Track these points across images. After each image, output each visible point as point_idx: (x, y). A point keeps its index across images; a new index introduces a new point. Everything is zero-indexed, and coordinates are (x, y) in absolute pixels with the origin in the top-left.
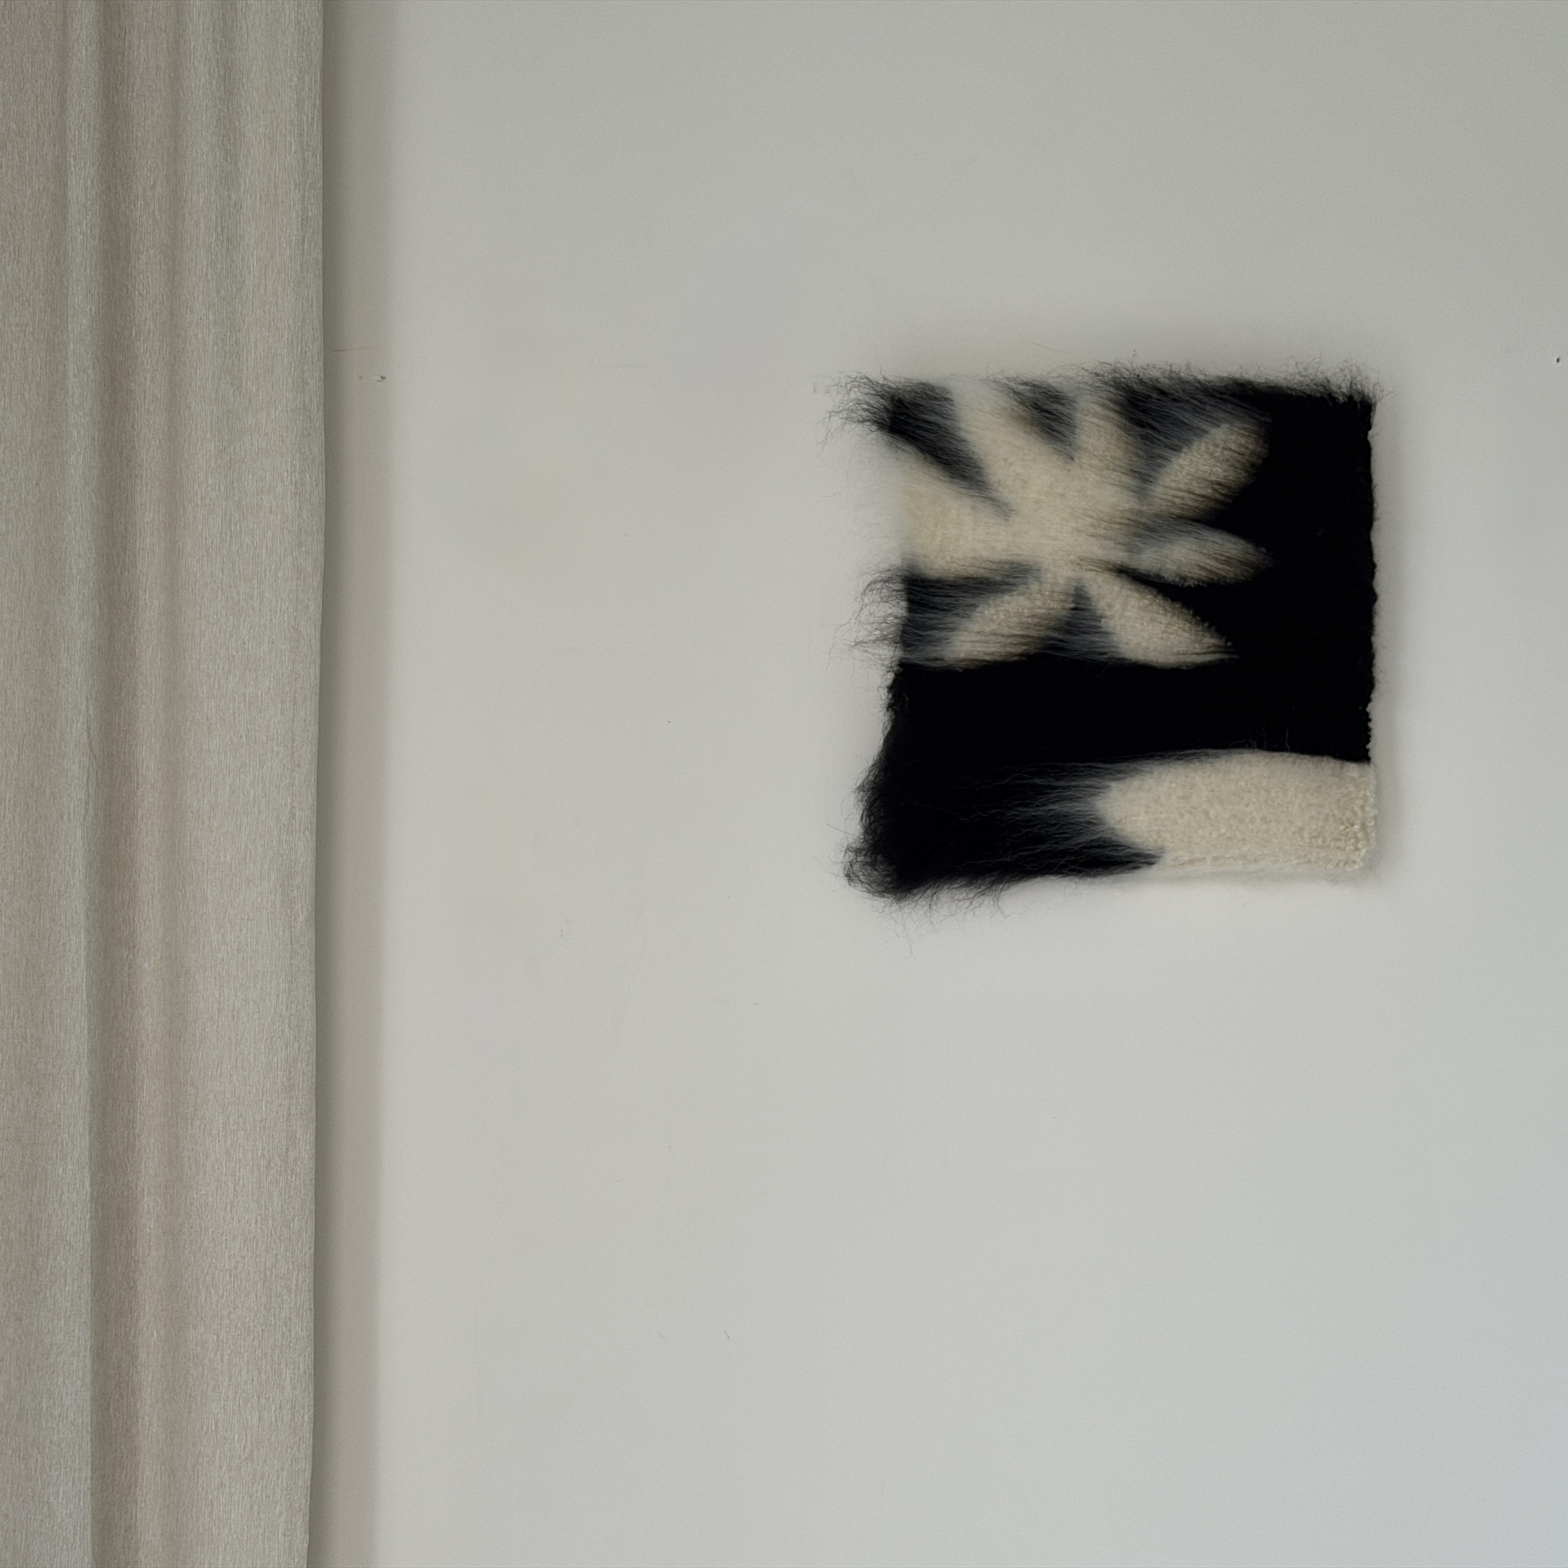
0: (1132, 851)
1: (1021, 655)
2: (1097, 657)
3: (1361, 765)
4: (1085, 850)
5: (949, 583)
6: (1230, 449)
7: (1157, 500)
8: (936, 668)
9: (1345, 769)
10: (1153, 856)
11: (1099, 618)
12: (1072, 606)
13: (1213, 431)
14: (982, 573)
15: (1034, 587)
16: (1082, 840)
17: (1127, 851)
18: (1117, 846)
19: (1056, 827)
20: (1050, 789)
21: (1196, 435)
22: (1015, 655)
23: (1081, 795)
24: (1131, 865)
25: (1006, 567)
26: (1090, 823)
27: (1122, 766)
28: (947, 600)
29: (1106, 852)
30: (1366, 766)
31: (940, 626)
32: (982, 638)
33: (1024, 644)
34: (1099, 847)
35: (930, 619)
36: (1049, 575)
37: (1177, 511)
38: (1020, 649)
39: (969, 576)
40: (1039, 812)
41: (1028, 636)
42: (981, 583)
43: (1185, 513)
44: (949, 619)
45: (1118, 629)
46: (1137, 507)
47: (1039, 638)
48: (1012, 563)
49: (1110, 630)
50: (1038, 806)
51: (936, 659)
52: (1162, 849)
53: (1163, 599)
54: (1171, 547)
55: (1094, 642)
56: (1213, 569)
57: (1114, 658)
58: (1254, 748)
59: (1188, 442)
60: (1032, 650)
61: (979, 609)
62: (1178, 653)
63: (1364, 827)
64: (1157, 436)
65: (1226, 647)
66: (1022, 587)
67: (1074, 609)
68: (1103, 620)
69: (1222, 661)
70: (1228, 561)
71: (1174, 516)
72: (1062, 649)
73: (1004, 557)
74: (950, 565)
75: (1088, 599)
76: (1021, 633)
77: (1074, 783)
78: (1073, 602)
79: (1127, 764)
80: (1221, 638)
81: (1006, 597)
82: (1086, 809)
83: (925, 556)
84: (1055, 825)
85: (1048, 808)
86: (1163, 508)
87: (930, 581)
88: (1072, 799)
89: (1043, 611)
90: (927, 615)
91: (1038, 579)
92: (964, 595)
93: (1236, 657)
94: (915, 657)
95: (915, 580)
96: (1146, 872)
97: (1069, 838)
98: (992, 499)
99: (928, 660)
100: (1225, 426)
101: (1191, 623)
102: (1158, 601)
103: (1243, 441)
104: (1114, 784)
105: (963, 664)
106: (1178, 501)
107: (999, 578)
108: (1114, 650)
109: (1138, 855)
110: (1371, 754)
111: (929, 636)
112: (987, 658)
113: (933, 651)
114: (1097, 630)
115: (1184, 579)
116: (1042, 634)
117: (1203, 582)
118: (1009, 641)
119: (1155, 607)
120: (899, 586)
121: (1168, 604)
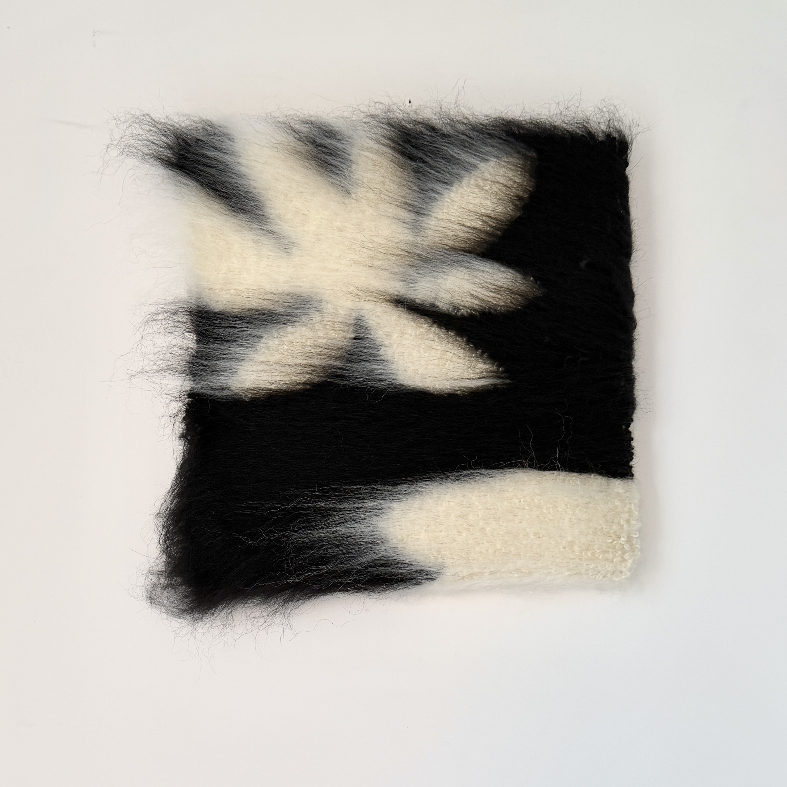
0: (415, 568)
1: (305, 383)
2: (377, 384)
3: (626, 481)
4: (369, 569)
5: (232, 314)
6: (499, 183)
7: (430, 232)
8: (221, 397)
9: (612, 485)
10: (434, 573)
11: (377, 348)
12: (353, 335)
13: (482, 165)
14: (265, 305)
15: (316, 317)
16: (365, 559)
17: (409, 568)
18: (399, 564)
19: (341, 548)
20: (335, 511)
21: (465, 169)
22: (300, 384)
23: (364, 516)
24: (414, 581)
25: (289, 298)
26: (373, 542)
27: (402, 488)
28: (231, 331)
29: (390, 570)
30: (630, 482)
31: (225, 356)
32: (266, 368)
33: (307, 373)
34: (382, 565)
35: (216, 349)
36: (329, 306)
37: (450, 243)
38: (303, 378)
39: (253, 307)
40: (324, 533)
41: (311, 365)
42: (264, 314)
43: (457, 245)
44: (234, 349)
45: (396, 357)
46: (410, 238)
47: (322, 367)
48: (294, 294)
49: (389, 358)
50: (323, 528)
51: (222, 389)
52: (442, 566)
53: (438, 328)
54: (445, 277)
55: (373, 370)
56: (484, 297)
57: (392, 384)
58: (526, 467)
59: (459, 177)
60: (315, 378)
61: (263, 340)
62: (453, 379)
63: (629, 540)
64: (429, 170)
65: (497, 372)
66: (304, 318)
67: (355, 339)
68: (383, 348)
69: (495, 385)
70: (498, 290)
71: (447, 247)
72: (341, 377)
73: (286, 288)
74: (234, 297)
75: (367, 328)
76: (304, 362)
77: (357, 505)
78: (354, 332)
79: (407, 486)
80: (493, 364)
81: (290, 328)
82: (369, 529)
83: (211, 289)
84: (338, 546)
85: (333, 529)
86: (437, 239)
87: (214, 313)
88: (355, 520)
89: (324, 341)
90: (212, 346)
91: (319, 311)
92: (247, 325)
93: (508, 381)
94: (202, 387)
95: (201, 312)
96: (427, 587)
97: (353, 558)
98: (272, 232)
99: (213, 389)
100: (493, 162)
101: (463, 349)
102: (433, 329)
103: (510, 174)
104: (395, 505)
105: (249, 393)
106: (450, 233)
107: (280, 310)
108: (391, 376)
109: (420, 572)
110: (634, 470)
111: (214, 366)
112: (273, 387)
113: (219, 381)
114: (376, 359)
115: (457, 308)
116: (324, 363)
117: (475, 310)
118: (293, 370)
119: (431, 336)
120: (186, 318)
121: (442, 333)
